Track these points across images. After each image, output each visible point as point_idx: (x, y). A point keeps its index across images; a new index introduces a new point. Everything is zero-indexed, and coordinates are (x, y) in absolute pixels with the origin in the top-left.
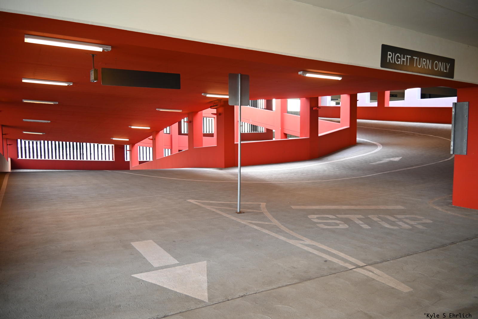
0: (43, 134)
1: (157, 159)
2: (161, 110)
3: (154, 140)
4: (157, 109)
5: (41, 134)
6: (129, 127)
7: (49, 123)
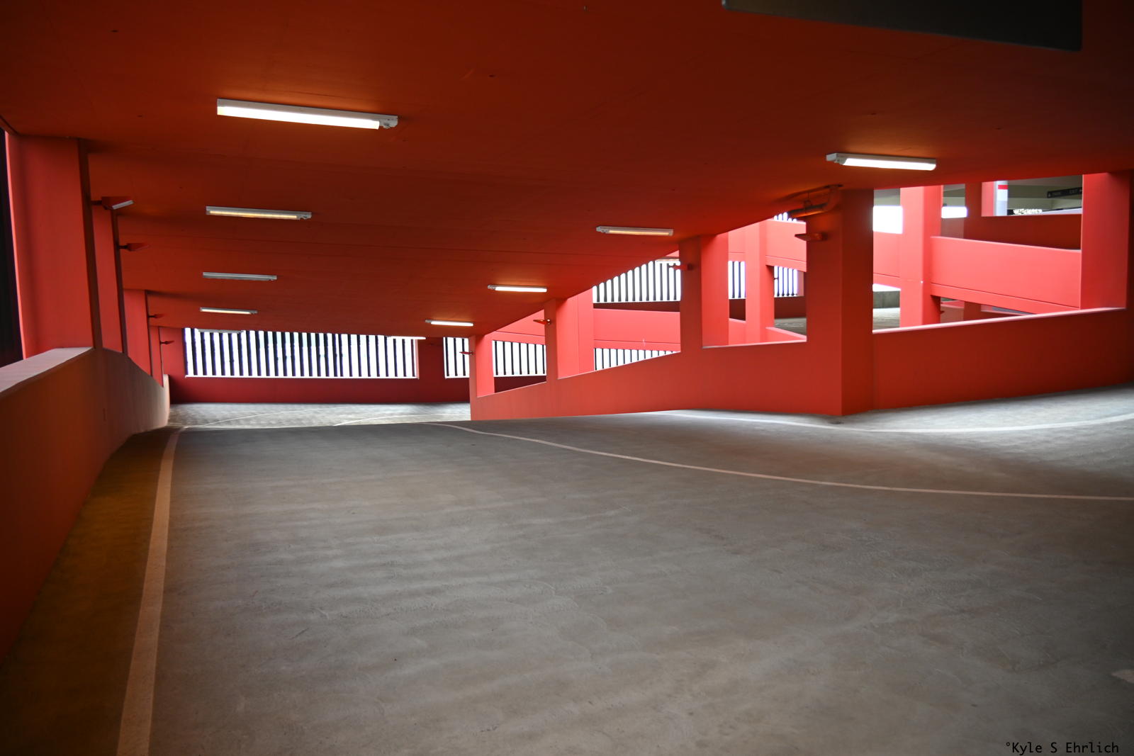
0: (252, 314)
1: (559, 378)
2: (612, 232)
3: (550, 325)
4: (599, 229)
5: (248, 313)
6: (489, 287)
7: (274, 281)
